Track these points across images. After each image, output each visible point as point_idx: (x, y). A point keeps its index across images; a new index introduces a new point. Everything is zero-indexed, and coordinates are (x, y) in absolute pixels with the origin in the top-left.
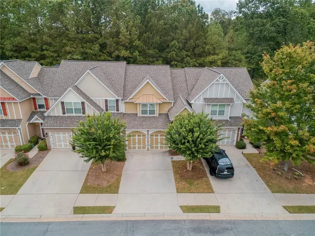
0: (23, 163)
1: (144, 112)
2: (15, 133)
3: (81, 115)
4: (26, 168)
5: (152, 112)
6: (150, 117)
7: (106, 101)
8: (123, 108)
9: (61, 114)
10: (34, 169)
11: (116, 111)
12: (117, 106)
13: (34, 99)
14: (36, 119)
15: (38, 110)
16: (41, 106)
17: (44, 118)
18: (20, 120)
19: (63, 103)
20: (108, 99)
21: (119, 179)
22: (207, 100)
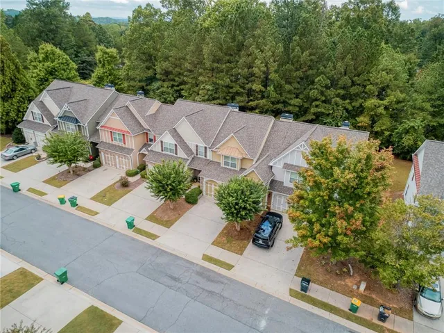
0: (125, 185)
1: (226, 164)
2: (128, 159)
3: (174, 155)
4: (126, 189)
5: (234, 165)
6: (231, 170)
7: (197, 146)
8: (210, 156)
9: (160, 151)
10: (129, 192)
11: (204, 157)
12: (206, 152)
13: (147, 133)
14: (144, 151)
15: (149, 143)
16: (151, 140)
17: (148, 151)
18: (133, 150)
19: (162, 142)
20: (199, 145)
21: (178, 218)
22: (287, 166)
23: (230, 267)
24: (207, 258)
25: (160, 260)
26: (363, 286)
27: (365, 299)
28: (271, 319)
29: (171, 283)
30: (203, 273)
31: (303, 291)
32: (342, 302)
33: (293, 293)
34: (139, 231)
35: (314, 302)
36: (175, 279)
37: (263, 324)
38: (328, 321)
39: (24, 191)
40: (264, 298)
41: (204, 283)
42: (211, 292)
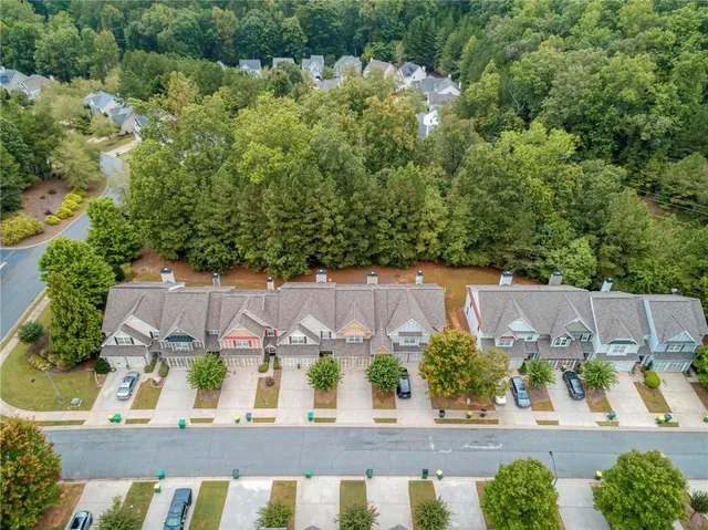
1: (351, 340)
3: (304, 344)
4: (274, 387)
5: (358, 340)
6: (356, 344)
7: (321, 332)
10: (279, 388)
11: (328, 338)
12: (330, 335)
15: (268, 335)
17: (277, 346)
19: (290, 337)
20: (323, 330)
21: (335, 398)
22: (401, 334)
23: (394, 421)
24: (377, 420)
25: (352, 435)
26: (469, 401)
27: (472, 407)
28: (434, 443)
29: (370, 446)
30: (383, 432)
31: (442, 419)
32: (460, 415)
33: (437, 421)
34: (318, 420)
35: (448, 421)
36: (369, 443)
37: (432, 447)
38: (460, 429)
39: (189, 424)
40: (424, 431)
41: (388, 438)
42: (397, 442)
